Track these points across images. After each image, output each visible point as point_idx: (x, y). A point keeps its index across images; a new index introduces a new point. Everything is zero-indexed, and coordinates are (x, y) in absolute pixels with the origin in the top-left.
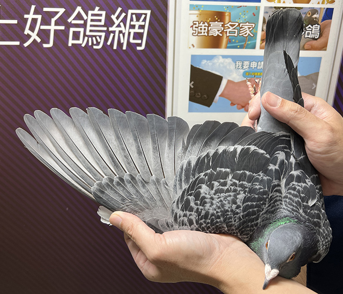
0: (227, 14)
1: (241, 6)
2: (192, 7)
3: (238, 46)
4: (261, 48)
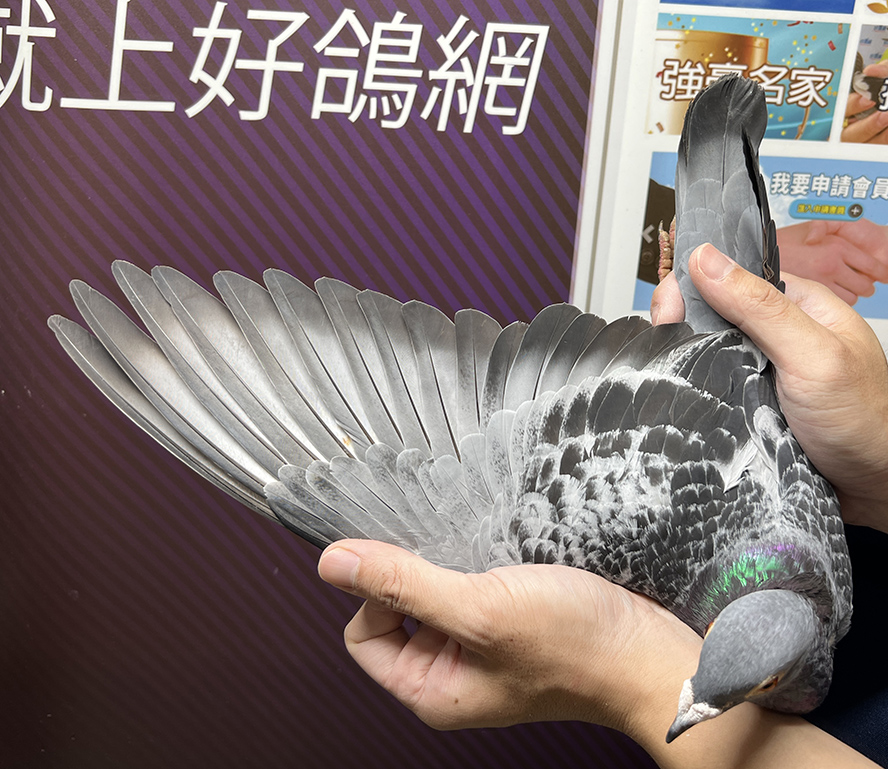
0: (758, 43)
1: (798, 22)
2: (665, 21)
3: (782, 130)
4: (845, 139)
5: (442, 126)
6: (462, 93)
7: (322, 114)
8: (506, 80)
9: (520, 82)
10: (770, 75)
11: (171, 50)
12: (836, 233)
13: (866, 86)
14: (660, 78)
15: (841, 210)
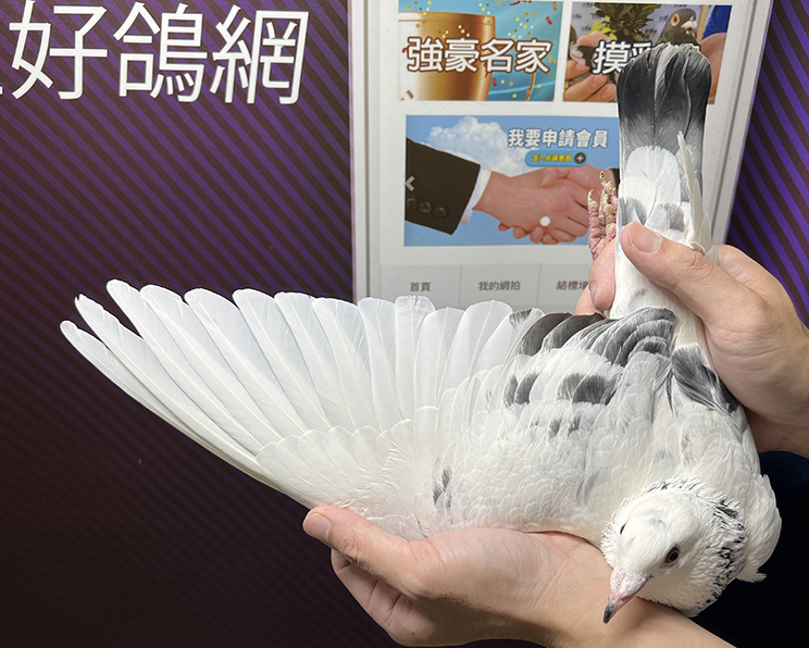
0: (486, 20)
1: (519, 2)
2: (405, 5)
3: (514, 93)
4: (566, 99)
5: (229, 99)
6: (242, 70)
7: (128, 92)
8: (278, 58)
9: (289, 60)
10: (499, 47)
12: (565, 178)
14: (406, 53)
15: (568, 158)
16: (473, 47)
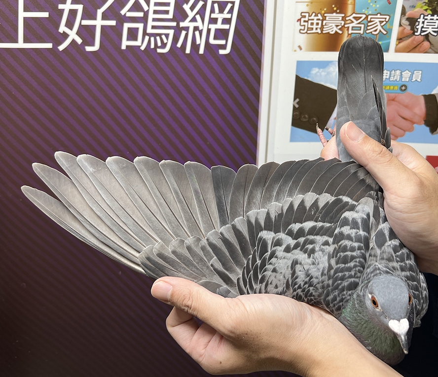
0: (350, 2)
4: (397, 51)
5: (188, 51)
6: (197, 33)
7: (127, 46)
8: (219, 26)
9: (226, 27)
10: (357, 18)
11: (48, 16)
12: (393, 100)
13: (407, 23)
14: (299, 22)
15: (396, 88)
16: (341, 18)
